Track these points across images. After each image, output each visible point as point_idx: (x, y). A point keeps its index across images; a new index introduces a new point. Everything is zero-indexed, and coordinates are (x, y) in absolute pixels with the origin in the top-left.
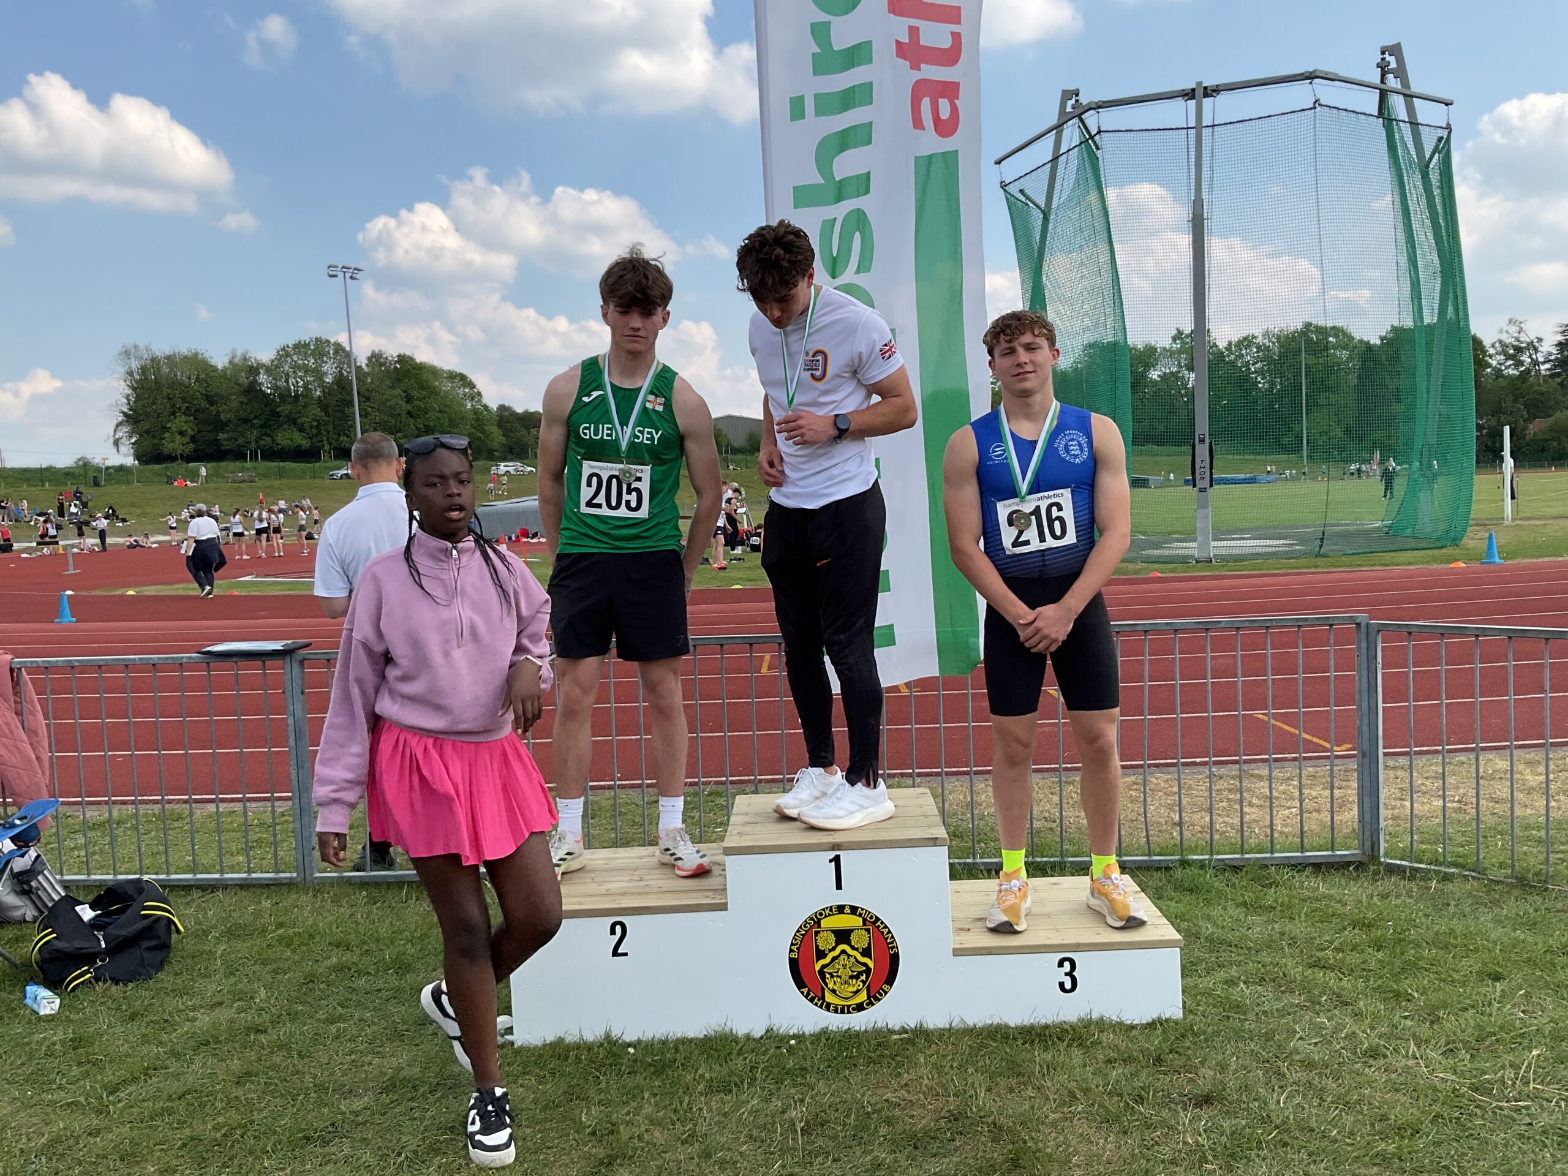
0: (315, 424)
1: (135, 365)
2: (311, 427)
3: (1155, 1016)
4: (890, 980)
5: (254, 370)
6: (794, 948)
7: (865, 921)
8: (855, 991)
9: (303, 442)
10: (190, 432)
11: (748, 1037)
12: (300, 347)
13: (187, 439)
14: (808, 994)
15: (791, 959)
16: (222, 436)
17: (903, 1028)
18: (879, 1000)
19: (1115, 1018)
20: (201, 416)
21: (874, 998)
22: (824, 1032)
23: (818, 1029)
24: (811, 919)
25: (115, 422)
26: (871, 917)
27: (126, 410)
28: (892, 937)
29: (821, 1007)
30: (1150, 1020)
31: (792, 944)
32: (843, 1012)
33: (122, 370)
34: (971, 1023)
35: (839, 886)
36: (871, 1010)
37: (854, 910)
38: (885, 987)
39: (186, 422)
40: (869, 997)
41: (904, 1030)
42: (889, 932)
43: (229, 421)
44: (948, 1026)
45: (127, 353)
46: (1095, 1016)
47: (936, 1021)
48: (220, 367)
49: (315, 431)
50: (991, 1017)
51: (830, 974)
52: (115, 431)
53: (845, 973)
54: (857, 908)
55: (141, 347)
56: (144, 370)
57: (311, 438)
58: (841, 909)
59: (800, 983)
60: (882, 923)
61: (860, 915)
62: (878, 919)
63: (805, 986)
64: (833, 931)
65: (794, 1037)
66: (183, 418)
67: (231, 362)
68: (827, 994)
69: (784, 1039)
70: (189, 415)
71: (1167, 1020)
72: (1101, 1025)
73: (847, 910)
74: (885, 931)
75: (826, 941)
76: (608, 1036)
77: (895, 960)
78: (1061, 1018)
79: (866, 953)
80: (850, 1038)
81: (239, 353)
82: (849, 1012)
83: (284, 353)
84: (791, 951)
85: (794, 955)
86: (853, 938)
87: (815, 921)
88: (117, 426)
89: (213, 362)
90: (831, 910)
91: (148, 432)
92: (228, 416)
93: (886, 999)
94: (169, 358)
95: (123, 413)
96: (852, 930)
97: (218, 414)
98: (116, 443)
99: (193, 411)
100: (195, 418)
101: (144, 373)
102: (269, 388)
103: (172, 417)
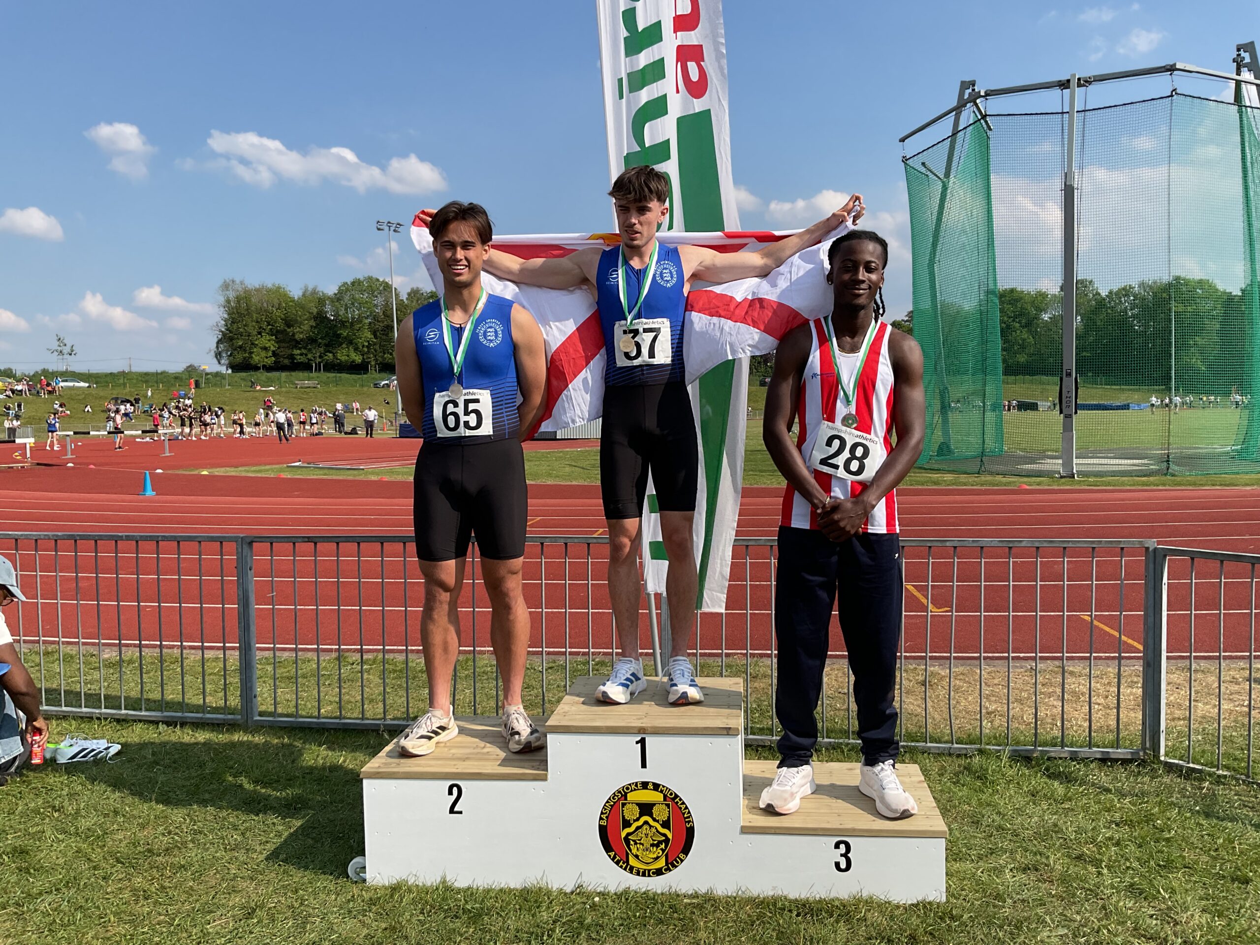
0: (366, 344)
1: (232, 295)
2: (363, 346)
3: (920, 899)
4: (686, 850)
5: (321, 301)
6: (604, 816)
7: (665, 797)
8: (655, 857)
9: (357, 358)
10: (272, 348)
11: (561, 892)
12: (356, 283)
13: (270, 354)
14: (614, 857)
15: (600, 826)
16: (296, 352)
17: (696, 893)
18: (676, 867)
19: (883, 897)
20: (281, 336)
21: (671, 865)
22: (626, 892)
23: (621, 889)
24: (620, 792)
25: (216, 340)
26: (671, 794)
27: (223, 330)
28: (689, 812)
29: (625, 870)
30: (915, 902)
31: (602, 813)
32: (644, 875)
33: (222, 300)
34: (755, 894)
35: (644, 765)
36: (668, 876)
37: (656, 787)
38: (682, 856)
39: (269, 340)
40: (667, 864)
41: (696, 896)
42: (686, 808)
43: (302, 340)
44: (735, 895)
45: (226, 286)
46: (865, 894)
47: (724, 888)
48: (296, 298)
49: (366, 349)
50: (774, 888)
51: (633, 841)
52: (217, 347)
53: (647, 842)
54: (659, 785)
55: (238, 282)
56: (238, 299)
57: (363, 355)
58: (645, 785)
59: (608, 847)
60: (681, 799)
61: (661, 792)
62: (676, 796)
63: (613, 851)
64: (637, 804)
65: (599, 894)
66: (268, 337)
67: (304, 295)
68: (631, 858)
69: (589, 896)
70: (272, 335)
71: (930, 903)
72: (869, 903)
73: (650, 786)
74: (683, 807)
75: (630, 812)
76: (444, 882)
77: (690, 832)
78: (832, 896)
79: (666, 824)
80: (649, 899)
81: (310, 289)
82: (649, 876)
83: (344, 290)
84: (601, 819)
85: (604, 823)
86: (655, 811)
87: (622, 794)
88: (218, 343)
89: (291, 294)
90: (636, 785)
91: (240, 348)
92: (301, 336)
93: (681, 867)
94: (257, 290)
95: (222, 332)
96: (654, 804)
97: (293, 335)
98: (218, 356)
99: (275, 332)
100: (276, 338)
101: (239, 302)
102: (332, 315)
103: (259, 336)
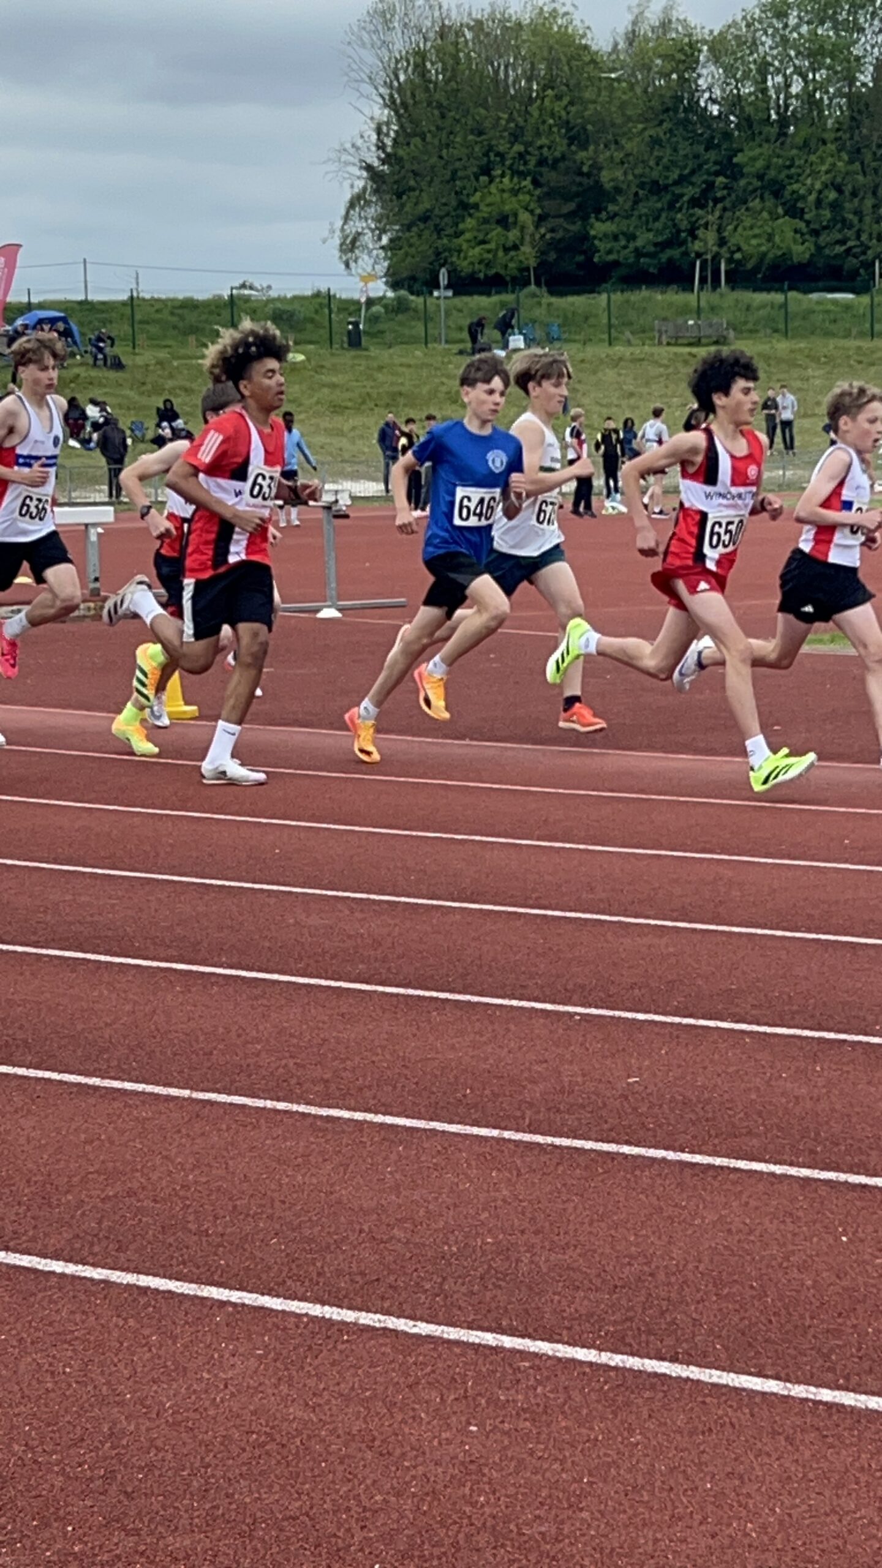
1: (400, 44)
2: (819, 203)
5: (683, 54)
9: (798, 243)
10: (525, 218)
16: (599, 228)
20: (550, 177)
25: (348, 197)
27: (374, 162)
33: (368, 62)
39: (516, 192)
43: (618, 190)
45: (383, 18)
49: (827, 214)
52: (346, 218)
57: (816, 233)
66: (510, 182)
70: (522, 175)
88: (352, 205)
91: (425, 218)
92: (619, 174)
94: (478, 26)
95: (369, 168)
97: (597, 167)
98: (350, 246)
99: (532, 162)
100: (536, 183)
101: (420, 68)
102: (714, 101)
103: (484, 179)
